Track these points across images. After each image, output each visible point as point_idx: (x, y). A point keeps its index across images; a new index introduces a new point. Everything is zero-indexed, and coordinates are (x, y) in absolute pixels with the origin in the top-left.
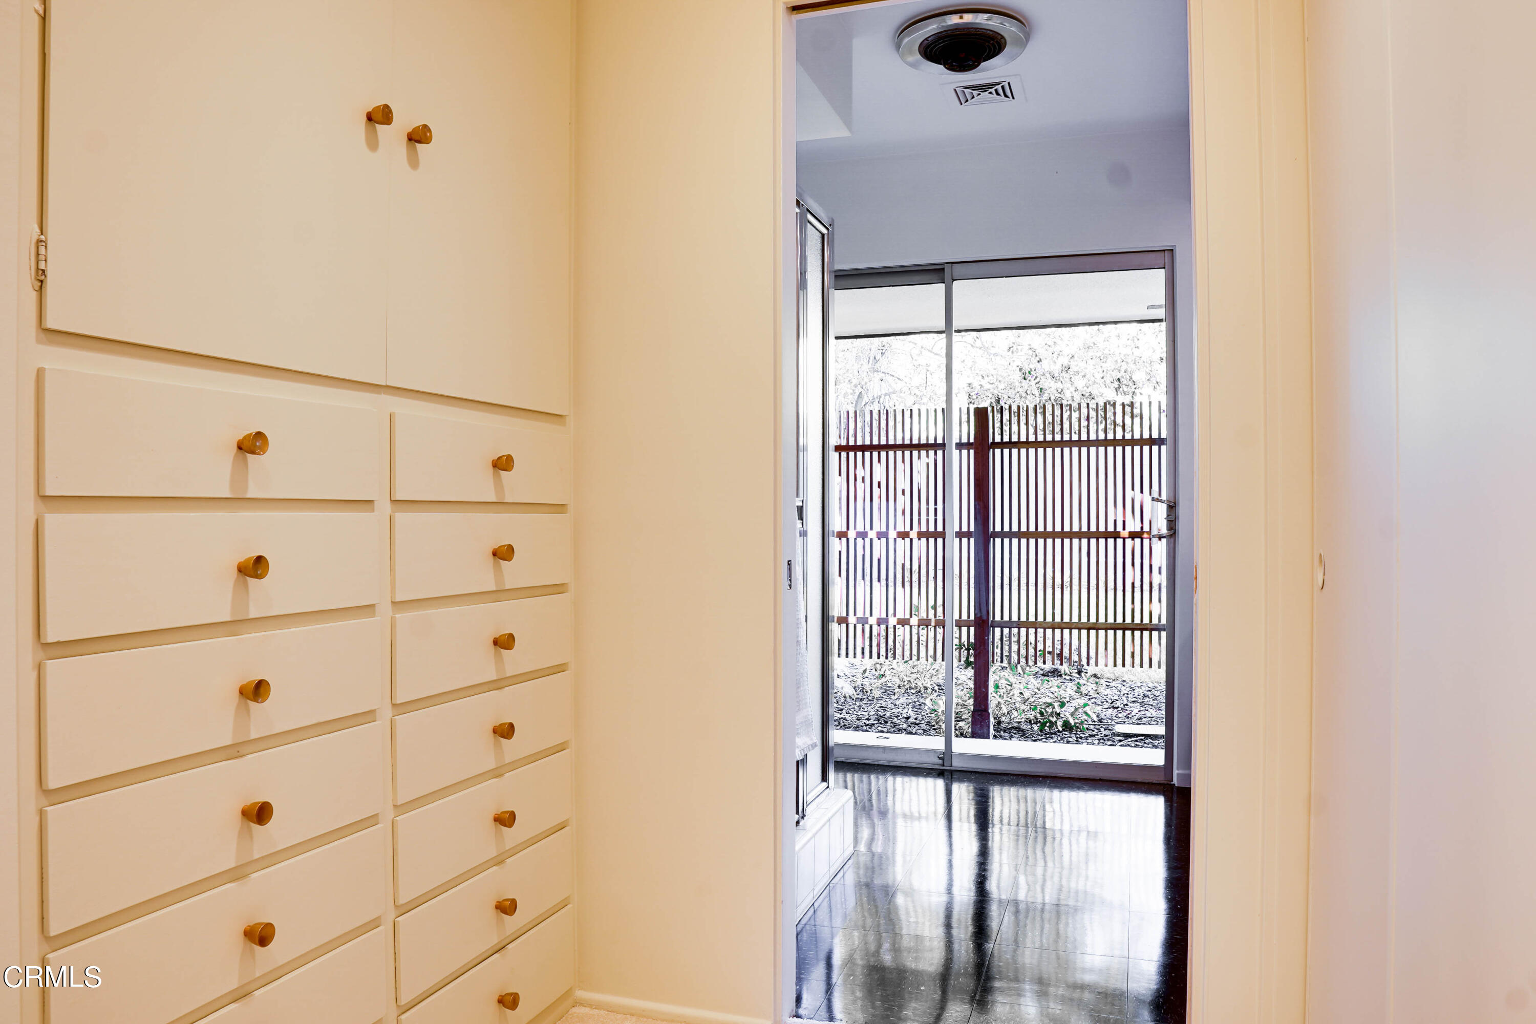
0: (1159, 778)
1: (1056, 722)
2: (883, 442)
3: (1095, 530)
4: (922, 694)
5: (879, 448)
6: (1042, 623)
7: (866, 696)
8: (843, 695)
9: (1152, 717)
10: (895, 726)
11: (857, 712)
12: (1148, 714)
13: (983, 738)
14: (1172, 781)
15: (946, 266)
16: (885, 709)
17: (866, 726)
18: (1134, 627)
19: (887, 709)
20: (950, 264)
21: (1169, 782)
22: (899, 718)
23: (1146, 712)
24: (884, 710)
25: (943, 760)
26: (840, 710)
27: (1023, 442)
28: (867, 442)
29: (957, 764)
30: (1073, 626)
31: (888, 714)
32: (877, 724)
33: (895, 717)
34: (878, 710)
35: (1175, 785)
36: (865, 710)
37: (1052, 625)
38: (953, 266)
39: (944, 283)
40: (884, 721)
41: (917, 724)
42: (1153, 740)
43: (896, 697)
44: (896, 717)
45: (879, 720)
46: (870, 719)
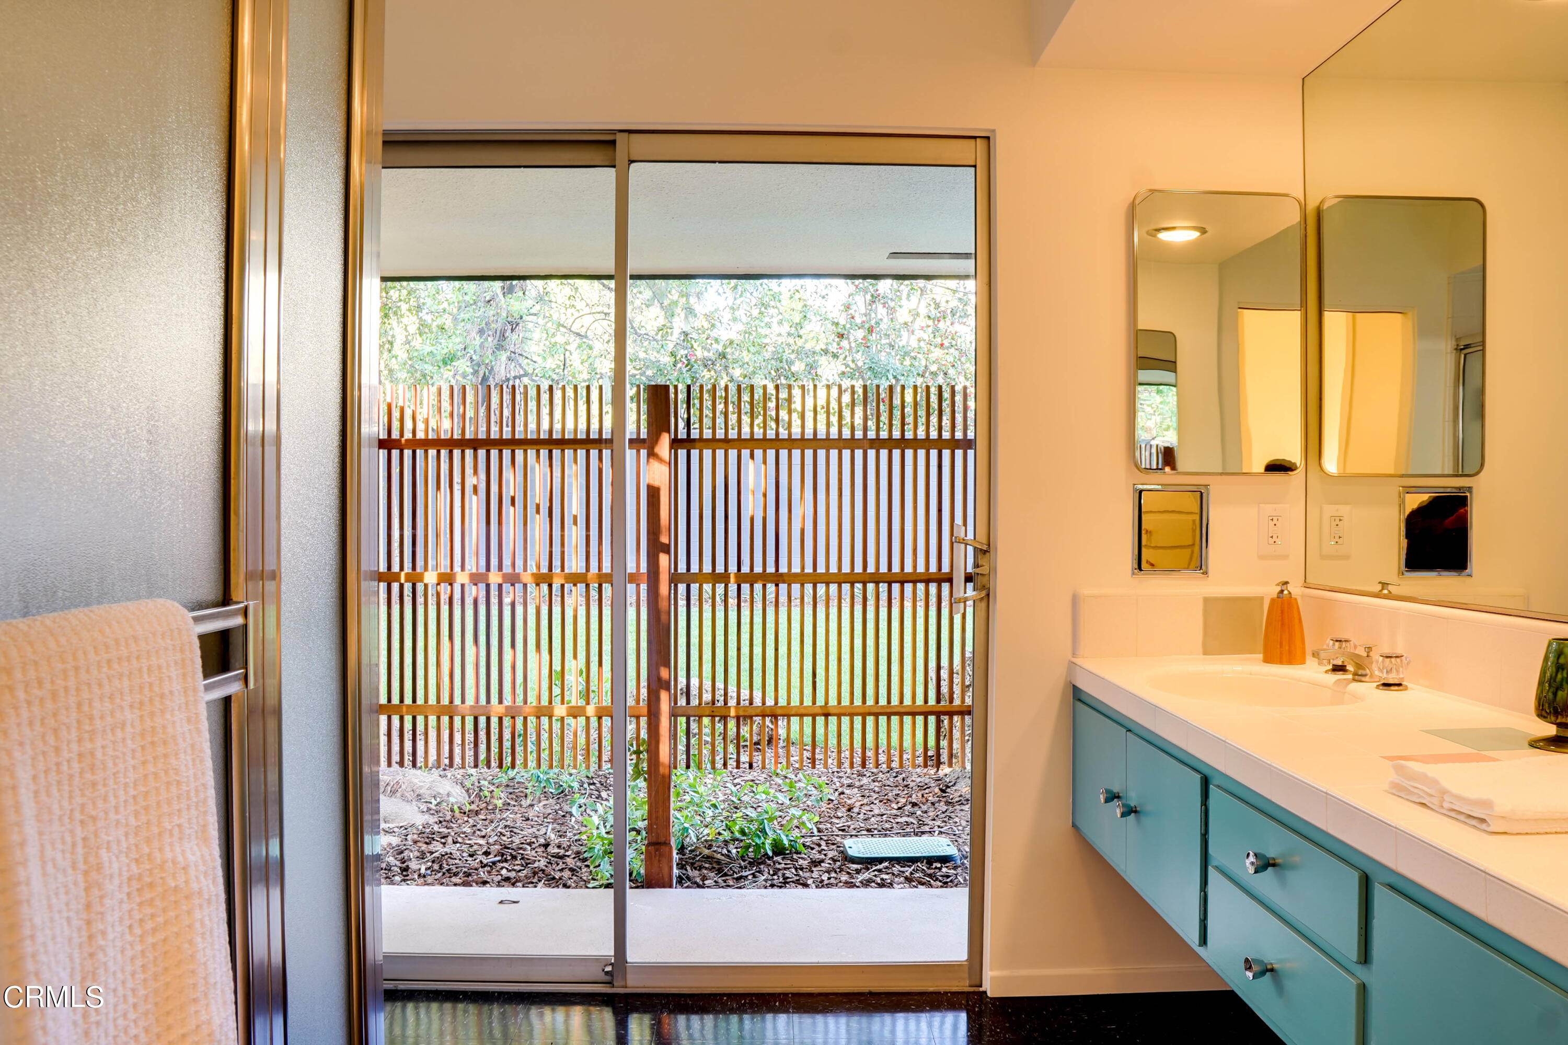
0: (961, 985)
1: (763, 843)
2: (507, 435)
3: (824, 571)
4: (566, 795)
5: (501, 443)
6: (747, 709)
7: (484, 805)
8: (450, 806)
9: (882, 815)
10: (527, 864)
11: (470, 839)
12: (876, 811)
13: (664, 887)
14: (981, 986)
15: (619, 138)
16: (511, 829)
17: (482, 867)
18: (878, 711)
19: (515, 830)
20: (626, 134)
21: (976, 989)
22: (534, 846)
23: (872, 805)
24: (511, 831)
25: (612, 976)
26: (443, 838)
27: (720, 440)
28: (482, 435)
29: (634, 984)
30: (793, 712)
31: (517, 840)
32: (499, 861)
33: (528, 844)
34: (501, 833)
35: (985, 992)
36: (483, 834)
37: (762, 711)
38: (631, 138)
39: (614, 166)
40: (511, 855)
41: (562, 857)
42: (902, 867)
43: (529, 802)
44: (530, 844)
45: (503, 855)
46: (489, 853)
